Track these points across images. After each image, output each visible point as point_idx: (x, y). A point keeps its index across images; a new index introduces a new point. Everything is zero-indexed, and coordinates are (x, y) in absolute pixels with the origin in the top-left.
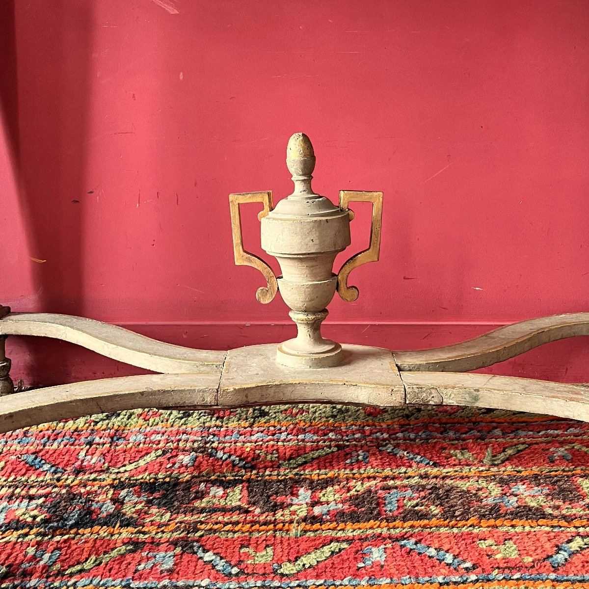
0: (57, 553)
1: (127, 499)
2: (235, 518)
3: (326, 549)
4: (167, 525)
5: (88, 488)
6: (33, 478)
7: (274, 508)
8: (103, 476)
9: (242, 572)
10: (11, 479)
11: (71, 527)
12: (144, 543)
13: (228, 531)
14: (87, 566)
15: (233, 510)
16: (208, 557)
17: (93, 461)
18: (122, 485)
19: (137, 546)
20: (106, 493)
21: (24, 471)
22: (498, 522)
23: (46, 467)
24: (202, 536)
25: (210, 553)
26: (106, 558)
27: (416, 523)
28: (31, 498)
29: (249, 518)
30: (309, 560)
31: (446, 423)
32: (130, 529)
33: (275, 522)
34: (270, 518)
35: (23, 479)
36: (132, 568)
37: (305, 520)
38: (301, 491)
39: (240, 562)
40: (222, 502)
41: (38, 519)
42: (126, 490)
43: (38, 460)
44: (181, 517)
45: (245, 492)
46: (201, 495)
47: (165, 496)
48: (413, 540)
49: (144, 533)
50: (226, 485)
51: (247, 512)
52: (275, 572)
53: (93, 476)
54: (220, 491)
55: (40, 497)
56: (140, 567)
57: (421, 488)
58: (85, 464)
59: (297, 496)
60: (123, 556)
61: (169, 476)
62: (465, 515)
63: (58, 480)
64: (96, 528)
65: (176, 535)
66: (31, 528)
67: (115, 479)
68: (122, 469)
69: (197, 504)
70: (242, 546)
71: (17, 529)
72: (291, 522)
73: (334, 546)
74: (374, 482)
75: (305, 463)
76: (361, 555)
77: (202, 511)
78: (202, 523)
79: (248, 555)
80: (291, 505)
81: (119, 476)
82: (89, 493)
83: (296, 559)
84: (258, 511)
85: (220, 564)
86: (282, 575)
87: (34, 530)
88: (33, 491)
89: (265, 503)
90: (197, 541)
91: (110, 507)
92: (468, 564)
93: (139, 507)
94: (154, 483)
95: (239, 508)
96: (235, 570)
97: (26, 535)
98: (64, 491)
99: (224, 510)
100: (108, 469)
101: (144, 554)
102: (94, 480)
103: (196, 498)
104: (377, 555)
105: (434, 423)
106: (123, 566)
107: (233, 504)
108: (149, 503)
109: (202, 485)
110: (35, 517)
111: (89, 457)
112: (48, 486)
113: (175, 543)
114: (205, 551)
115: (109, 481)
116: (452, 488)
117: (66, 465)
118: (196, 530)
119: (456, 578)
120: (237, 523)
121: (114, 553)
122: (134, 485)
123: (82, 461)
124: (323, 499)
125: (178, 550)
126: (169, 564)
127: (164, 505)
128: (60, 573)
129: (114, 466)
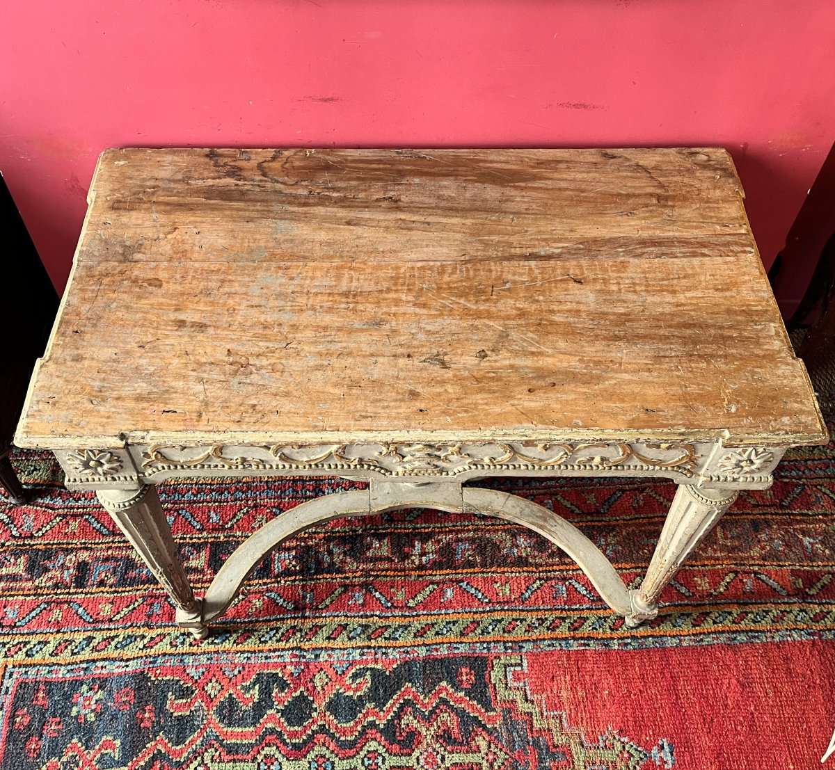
0: (312, 593)
1: (334, 551)
2: (386, 566)
3: (428, 589)
4: (356, 572)
5: (314, 541)
7: (404, 558)
9: (392, 606)
11: (314, 574)
12: (348, 585)
13: (384, 576)
14: (327, 603)
15: (385, 559)
16: (377, 595)
18: (330, 539)
19: (346, 587)
20: (323, 544)
22: (506, 569)
24: (373, 581)
25: (377, 593)
26: (334, 598)
27: (469, 571)
28: (289, 549)
29: (393, 566)
30: (420, 598)
32: (340, 575)
33: (404, 570)
34: (402, 567)
36: (346, 604)
37: (418, 568)
38: (416, 542)
39: (391, 599)
40: (379, 553)
41: (298, 568)
42: (332, 544)
44: (362, 566)
45: (390, 544)
46: (369, 547)
47: (351, 549)
48: (465, 583)
49: (347, 578)
50: (380, 537)
51: (391, 561)
52: (406, 606)
54: (378, 544)
55: (293, 549)
56: (350, 603)
57: (473, 540)
59: (414, 546)
60: (340, 595)
62: (491, 565)
64: (325, 575)
65: (361, 580)
66: (296, 576)
67: (325, 532)
69: (368, 554)
70: (392, 587)
71: (289, 576)
72: (412, 569)
73: (431, 587)
74: (451, 536)
75: (418, 516)
76: (442, 593)
77: (371, 560)
78: (372, 570)
79: (394, 594)
80: (412, 555)
82: (315, 545)
83: (415, 597)
84: (396, 561)
85: (383, 600)
86: (410, 608)
87: (298, 577)
89: (399, 554)
90: (371, 584)
91: (327, 559)
92: (487, 600)
93: (341, 557)
94: (345, 536)
95: (388, 558)
96: (389, 604)
97: (295, 580)
98: (303, 544)
99: (381, 559)
101: (350, 594)
102: (315, 533)
103: (367, 549)
104: (449, 593)
106: (342, 603)
107: (385, 555)
108: (345, 553)
109: (369, 539)
110: (295, 566)
113: (362, 586)
114: (376, 591)
115: (322, 534)
116: (489, 540)
118: (370, 576)
119: (481, 609)
120: (387, 570)
121: (337, 594)
122: (335, 538)
124: (427, 550)
125: (364, 591)
126: (361, 601)
127: (353, 556)
128: (317, 608)
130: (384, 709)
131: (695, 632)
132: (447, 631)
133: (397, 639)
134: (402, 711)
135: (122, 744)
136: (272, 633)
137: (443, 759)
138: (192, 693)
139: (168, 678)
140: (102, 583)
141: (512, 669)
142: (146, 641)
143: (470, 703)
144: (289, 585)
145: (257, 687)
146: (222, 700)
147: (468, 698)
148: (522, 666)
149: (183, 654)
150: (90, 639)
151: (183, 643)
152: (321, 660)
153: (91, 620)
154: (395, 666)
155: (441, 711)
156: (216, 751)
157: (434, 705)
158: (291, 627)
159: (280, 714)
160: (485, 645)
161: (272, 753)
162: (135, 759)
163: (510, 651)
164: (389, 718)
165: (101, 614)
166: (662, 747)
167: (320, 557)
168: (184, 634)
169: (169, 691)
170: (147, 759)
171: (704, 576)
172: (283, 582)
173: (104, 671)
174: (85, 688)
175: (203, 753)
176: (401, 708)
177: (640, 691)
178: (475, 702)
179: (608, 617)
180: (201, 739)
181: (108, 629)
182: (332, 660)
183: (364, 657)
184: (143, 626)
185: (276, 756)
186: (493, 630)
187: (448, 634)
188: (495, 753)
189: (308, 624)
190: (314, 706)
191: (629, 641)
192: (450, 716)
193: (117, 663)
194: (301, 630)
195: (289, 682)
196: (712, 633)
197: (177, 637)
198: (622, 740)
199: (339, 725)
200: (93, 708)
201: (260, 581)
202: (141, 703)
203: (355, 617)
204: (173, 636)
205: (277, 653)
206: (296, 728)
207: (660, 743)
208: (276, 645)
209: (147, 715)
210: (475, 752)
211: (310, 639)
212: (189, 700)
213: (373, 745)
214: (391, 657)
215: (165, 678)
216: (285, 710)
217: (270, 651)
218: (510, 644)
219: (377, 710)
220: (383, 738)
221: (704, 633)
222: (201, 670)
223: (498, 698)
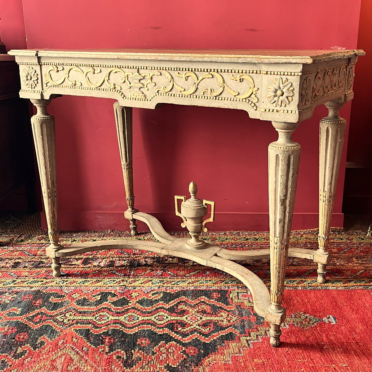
0: (135, 272)
1: (148, 261)
2: (175, 265)
3: (196, 271)
5: (138, 258)
6: (123, 256)
7: (184, 263)
8: (141, 256)
9: (177, 275)
10: (117, 256)
11: (136, 267)
12: (154, 270)
13: (173, 268)
14: (142, 274)
15: (174, 263)
16: (169, 273)
17: (137, 252)
18: (146, 258)
19: (152, 270)
20: (143, 259)
21: (120, 254)
23: (126, 253)
24: (167, 269)
26: (146, 273)
28: (124, 260)
29: (178, 265)
30: (192, 274)
31: (233, 243)
32: (150, 267)
33: (185, 266)
34: (184, 265)
35: (121, 256)
36: (152, 274)
37: (192, 265)
39: (176, 274)
40: (172, 262)
41: (128, 265)
42: (147, 259)
43: (123, 252)
44: (162, 265)
45: (177, 260)
46: (167, 260)
47: (157, 260)
48: (217, 270)
49: (154, 268)
51: (178, 264)
52: (184, 276)
53: (138, 256)
54: (171, 259)
55: (127, 260)
56: (154, 274)
58: (135, 252)
60: (150, 272)
61: (158, 256)
63: (130, 256)
64: (142, 267)
65: (161, 268)
66: (127, 267)
67: (144, 256)
68: (145, 254)
69: (165, 262)
71: (124, 267)
72: (188, 266)
73: (198, 271)
76: (204, 273)
77: (167, 263)
78: (167, 266)
79: (178, 272)
80: (189, 263)
81: (145, 255)
82: (138, 259)
83: (189, 273)
84: (181, 264)
85: (172, 274)
86: (186, 276)
87: (128, 267)
88: (124, 259)
89: (182, 262)
90: (167, 270)
91: (144, 263)
93: (151, 262)
94: (154, 257)
95: (176, 263)
98: (132, 259)
100: (141, 254)
101: (155, 272)
102: (139, 256)
103: (165, 261)
104: (208, 273)
105: (230, 243)
106: (150, 274)
107: (174, 262)
108: (154, 262)
109: (166, 258)
110: (127, 264)
111: (136, 251)
112: (127, 258)
114: (168, 272)
115: (143, 257)
117: (130, 253)
119: (225, 277)
121: (148, 272)
122: (149, 258)
123: (134, 252)
125: (162, 271)
126: (160, 274)
127: (158, 262)
128: (136, 275)
129: (143, 253)
130: (169, 303)
131: (345, 286)
132: (206, 283)
133: (178, 284)
134: (179, 304)
135: (22, 310)
136: (111, 282)
137: (201, 318)
138: (64, 297)
139: (52, 292)
140: (25, 267)
141: (242, 294)
142: (43, 283)
143: (218, 303)
144: (122, 269)
145: (100, 295)
146: (80, 299)
147: (216, 301)
148: (247, 293)
149: (62, 286)
150: (14, 281)
151: (63, 283)
152: (136, 289)
153: (17, 276)
154: (177, 291)
155: (201, 305)
156: (73, 313)
157: (197, 303)
158: (122, 280)
159: (111, 303)
160: (227, 287)
161: (104, 314)
162: (27, 314)
163: (241, 289)
164: (172, 306)
165: (22, 275)
166: (329, 318)
167: (140, 262)
168: (64, 281)
169: (51, 296)
170: (34, 314)
171: (348, 271)
172: (120, 268)
173: (19, 290)
174: (7, 293)
175: (65, 314)
176: (179, 303)
177: (315, 301)
178: (221, 303)
179: (295, 281)
180: (66, 309)
181: (25, 279)
182: (142, 289)
183: (160, 289)
184: (43, 278)
185: (106, 315)
186: (231, 283)
187: (207, 284)
188: (231, 317)
189: (131, 280)
190: (130, 302)
191: (308, 287)
192: (206, 306)
193: (27, 288)
194: (127, 281)
195: (117, 295)
196: (355, 286)
197: (60, 282)
198: (306, 315)
199: (143, 308)
200: (10, 299)
201: (108, 268)
202: (35, 298)
203: (156, 278)
204: (58, 281)
205: (113, 287)
206: (119, 307)
207: (328, 316)
208: (112, 285)
209: (38, 302)
210: (220, 317)
211: (131, 283)
212: (62, 298)
213: (161, 313)
214: (175, 289)
215: (50, 292)
216: (114, 302)
217: (109, 286)
218: (241, 287)
219: (165, 303)
220: (167, 311)
221: (350, 286)
222: (70, 291)
223: (234, 302)
